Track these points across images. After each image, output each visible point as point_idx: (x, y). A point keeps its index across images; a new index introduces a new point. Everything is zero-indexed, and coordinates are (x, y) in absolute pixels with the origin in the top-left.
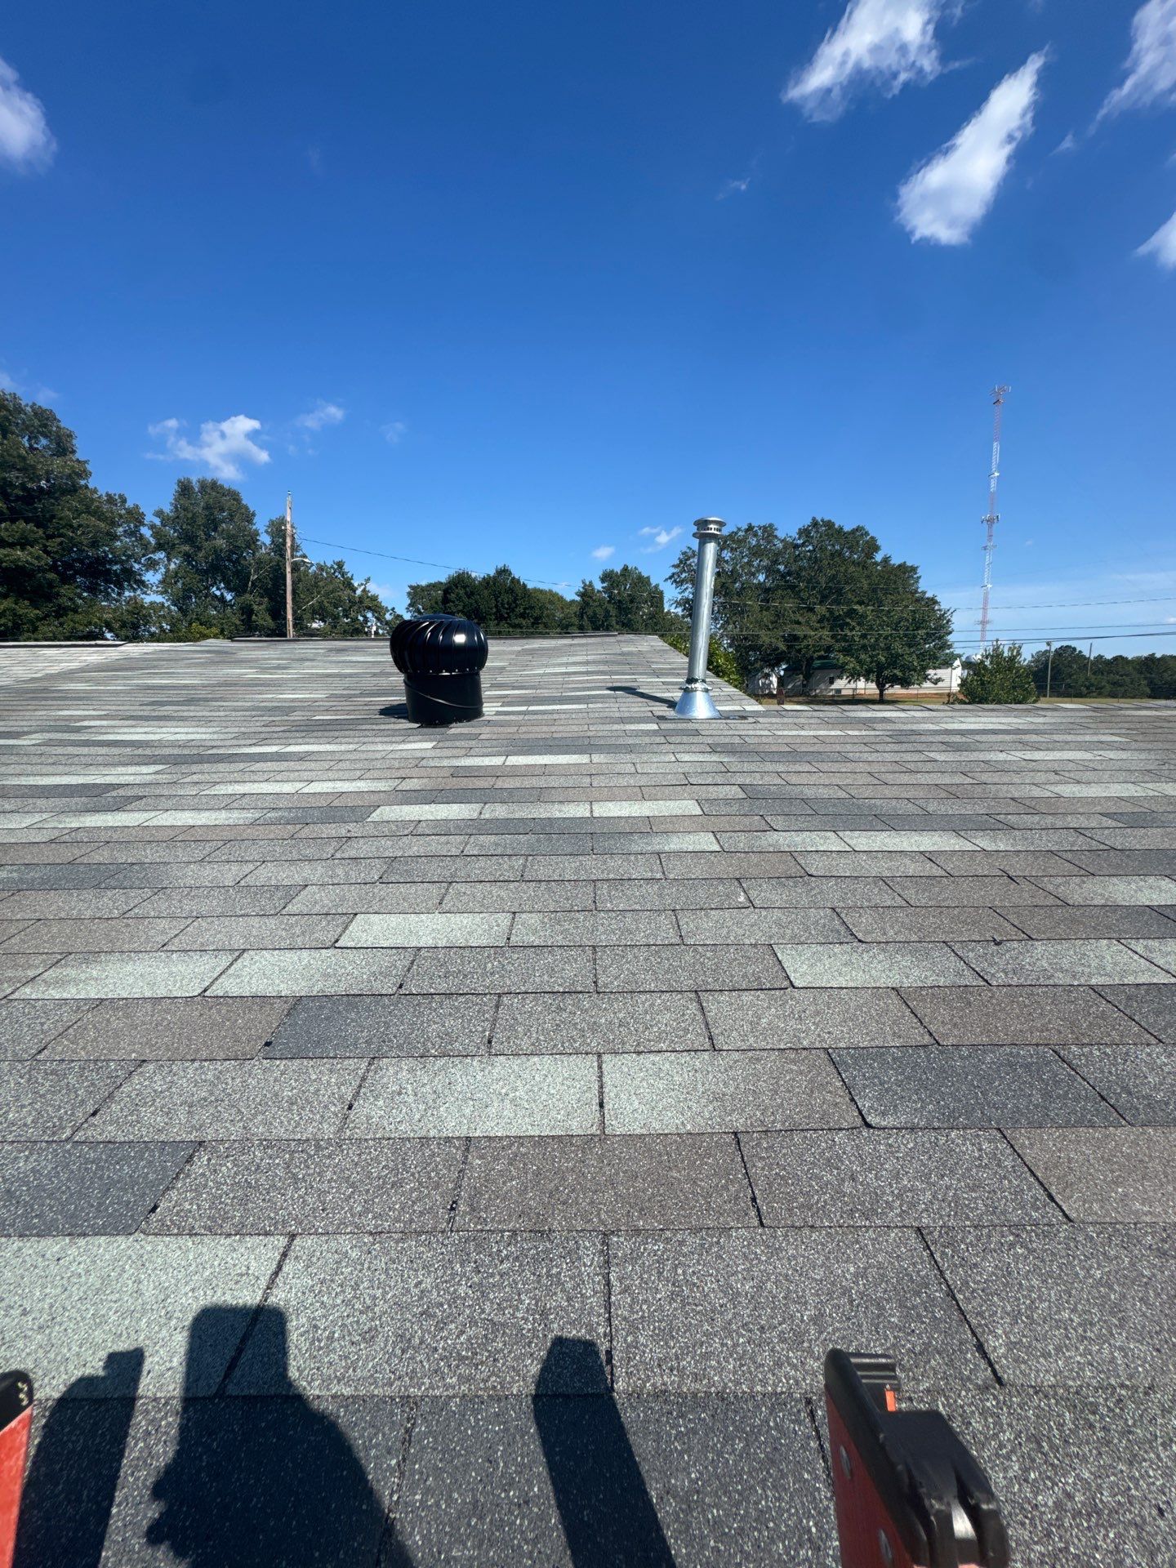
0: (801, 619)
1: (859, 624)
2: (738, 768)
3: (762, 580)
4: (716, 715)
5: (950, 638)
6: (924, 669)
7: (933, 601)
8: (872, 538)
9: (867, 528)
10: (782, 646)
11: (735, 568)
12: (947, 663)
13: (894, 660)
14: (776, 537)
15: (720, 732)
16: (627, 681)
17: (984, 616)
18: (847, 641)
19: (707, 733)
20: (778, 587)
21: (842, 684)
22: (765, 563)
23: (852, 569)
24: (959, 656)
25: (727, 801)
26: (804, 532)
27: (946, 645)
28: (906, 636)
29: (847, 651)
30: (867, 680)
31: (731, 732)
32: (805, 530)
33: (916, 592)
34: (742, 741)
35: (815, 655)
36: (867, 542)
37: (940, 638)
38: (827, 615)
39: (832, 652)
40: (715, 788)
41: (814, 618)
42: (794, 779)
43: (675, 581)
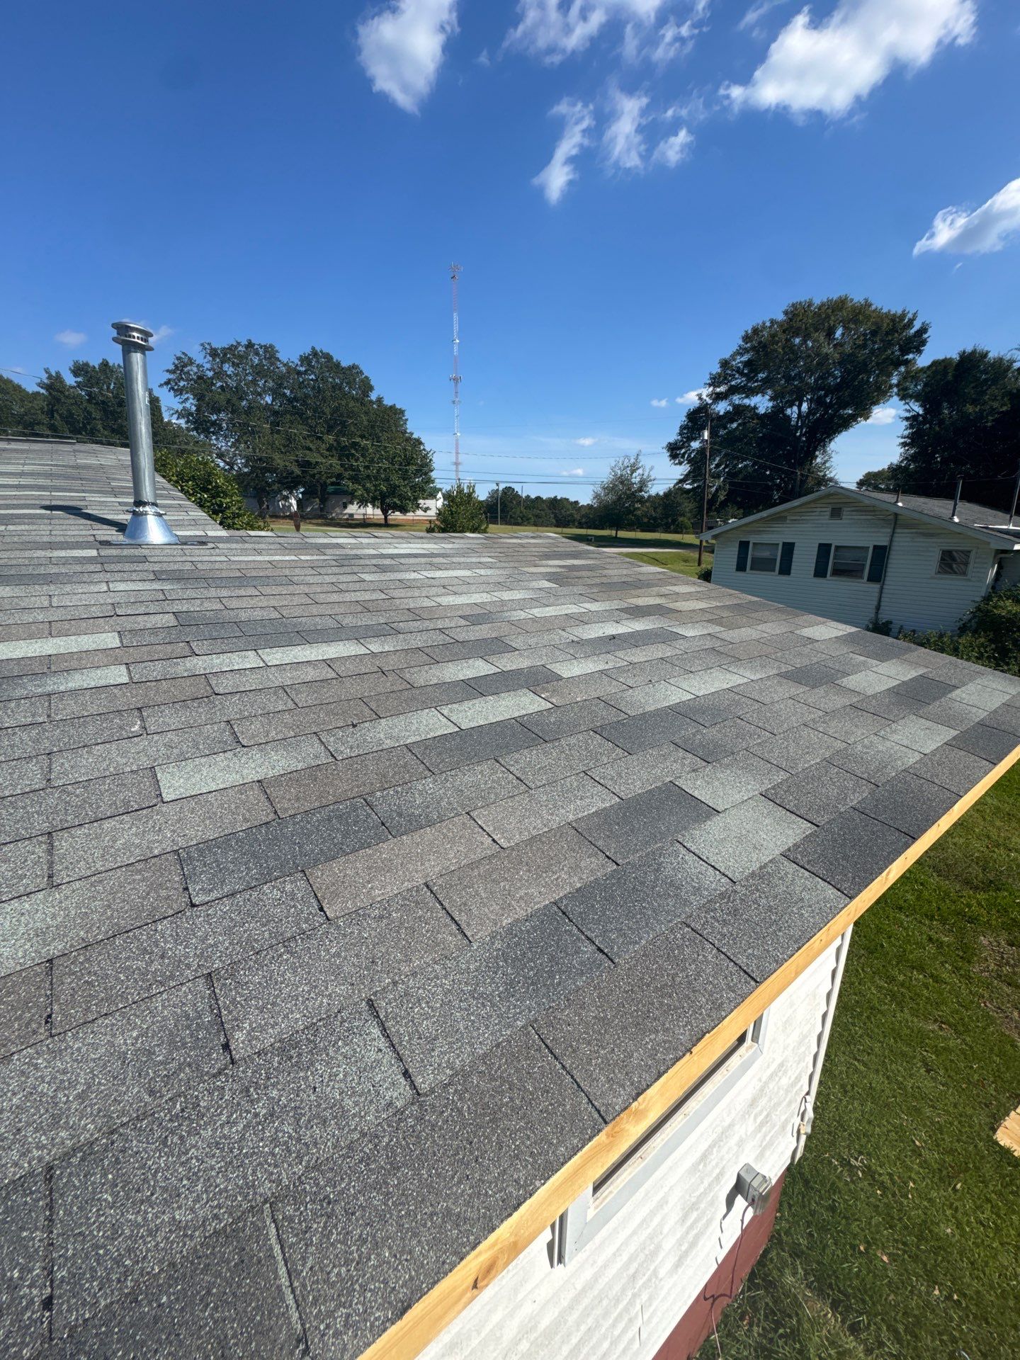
0: (311, 446)
1: (362, 456)
2: (181, 594)
3: (270, 402)
4: (173, 540)
5: (433, 475)
6: (416, 499)
7: (419, 442)
8: (366, 377)
9: (362, 368)
10: (297, 471)
11: (238, 384)
12: (432, 495)
13: (393, 490)
14: (278, 359)
15: (171, 559)
16: (72, 499)
17: (457, 458)
18: (354, 470)
19: (156, 559)
20: (286, 412)
21: (353, 509)
22: (271, 384)
23: (352, 404)
24: (440, 490)
25: (154, 630)
26: (305, 359)
27: (430, 481)
28: (400, 469)
29: (355, 479)
30: (374, 506)
31: (184, 559)
32: (307, 358)
33: (406, 432)
34: (193, 568)
35: (328, 481)
36: (362, 381)
37: (426, 474)
38: (335, 444)
39: (343, 479)
40: (146, 618)
41: (324, 446)
42: (234, 604)
43: (172, 388)
